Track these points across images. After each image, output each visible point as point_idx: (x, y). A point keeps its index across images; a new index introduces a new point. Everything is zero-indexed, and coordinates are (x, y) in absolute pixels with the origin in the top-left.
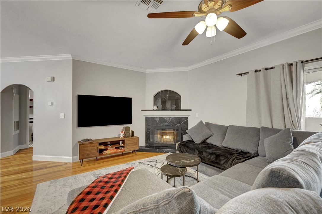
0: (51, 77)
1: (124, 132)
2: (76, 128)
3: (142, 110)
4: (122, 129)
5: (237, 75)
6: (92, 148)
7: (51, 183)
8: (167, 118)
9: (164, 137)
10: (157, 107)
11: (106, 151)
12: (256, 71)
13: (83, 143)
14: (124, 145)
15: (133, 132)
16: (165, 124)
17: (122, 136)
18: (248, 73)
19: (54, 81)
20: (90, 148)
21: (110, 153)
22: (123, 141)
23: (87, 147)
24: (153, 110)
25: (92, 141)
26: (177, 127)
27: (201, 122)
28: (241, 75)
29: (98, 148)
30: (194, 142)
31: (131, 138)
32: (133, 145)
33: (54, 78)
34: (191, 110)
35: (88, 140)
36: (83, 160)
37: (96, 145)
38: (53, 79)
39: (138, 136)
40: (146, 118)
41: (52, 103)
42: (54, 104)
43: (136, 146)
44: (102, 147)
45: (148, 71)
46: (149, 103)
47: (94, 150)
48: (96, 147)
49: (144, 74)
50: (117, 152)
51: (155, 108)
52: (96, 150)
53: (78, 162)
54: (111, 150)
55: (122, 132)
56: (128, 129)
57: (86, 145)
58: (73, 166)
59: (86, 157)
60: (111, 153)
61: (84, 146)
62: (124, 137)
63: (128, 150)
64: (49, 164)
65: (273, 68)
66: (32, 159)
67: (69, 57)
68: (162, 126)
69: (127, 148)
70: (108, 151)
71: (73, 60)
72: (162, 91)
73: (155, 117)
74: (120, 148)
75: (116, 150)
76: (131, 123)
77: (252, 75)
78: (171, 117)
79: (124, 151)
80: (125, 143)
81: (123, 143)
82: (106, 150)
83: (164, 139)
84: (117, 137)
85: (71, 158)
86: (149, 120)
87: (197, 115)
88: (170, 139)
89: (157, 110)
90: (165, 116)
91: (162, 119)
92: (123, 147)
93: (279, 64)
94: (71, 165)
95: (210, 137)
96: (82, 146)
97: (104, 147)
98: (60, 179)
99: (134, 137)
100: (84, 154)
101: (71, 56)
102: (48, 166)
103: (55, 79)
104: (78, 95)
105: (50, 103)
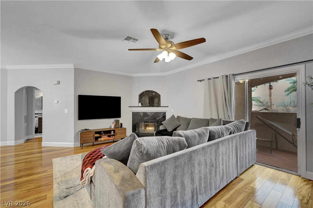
0: (57, 81)
1: (114, 124)
2: (76, 121)
3: (129, 107)
4: (113, 122)
5: (198, 81)
6: (90, 135)
7: (62, 158)
8: (149, 113)
9: (147, 128)
10: (142, 104)
11: (100, 139)
12: (209, 79)
13: (83, 131)
14: (114, 134)
15: (121, 124)
16: (148, 118)
17: (113, 127)
18: (204, 80)
19: (59, 84)
20: (89, 135)
21: (103, 140)
22: (114, 131)
23: (86, 135)
24: (139, 107)
25: (90, 131)
26: (157, 120)
27: (173, 116)
28: (201, 81)
29: (94, 136)
30: (168, 131)
31: (120, 128)
32: (122, 134)
33: (59, 81)
34: (168, 107)
35: (86, 130)
36: (83, 145)
37: (92, 133)
38: (59, 83)
39: (126, 128)
40: (133, 113)
41: (58, 101)
42: (59, 102)
43: (124, 135)
44: (98, 135)
45: (134, 75)
46: (136, 101)
47: (91, 137)
48: (93, 135)
49: (132, 77)
50: (109, 140)
51: (140, 105)
52: (93, 137)
53: (79, 147)
54: (104, 138)
55: (113, 124)
56: (117, 122)
57: (86, 133)
58: (74, 150)
59: (85, 142)
60: (105, 140)
61: (84, 134)
62: (115, 128)
63: (117, 138)
64: (56, 148)
65: (218, 78)
66: (41, 145)
67: (71, 66)
68: (145, 120)
69: (117, 136)
70: (102, 138)
71: (74, 68)
72: (146, 91)
73: (140, 112)
74: (112, 136)
75: (108, 138)
76: (120, 117)
77: (206, 81)
78: (152, 112)
79: (115, 138)
80: (115, 132)
81: (114, 132)
82: (100, 137)
83: (147, 130)
84: (109, 128)
85: (73, 143)
86: (134, 115)
87: (172, 111)
88: (152, 130)
89: (141, 107)
90: (148, 112)
91: (145, 114)
92: (114, 135)
93: (221, 75)
94: (73, 149)
95: (178, 127)
96: (82, 134)
97: (99, 135)
98: (68, 156)
99: (123, 128)
100: (84, 140)
101: (73, 65)
102: (56, 149)
103: (61, 83)
104: (79, 96)
105: (56, 102)
